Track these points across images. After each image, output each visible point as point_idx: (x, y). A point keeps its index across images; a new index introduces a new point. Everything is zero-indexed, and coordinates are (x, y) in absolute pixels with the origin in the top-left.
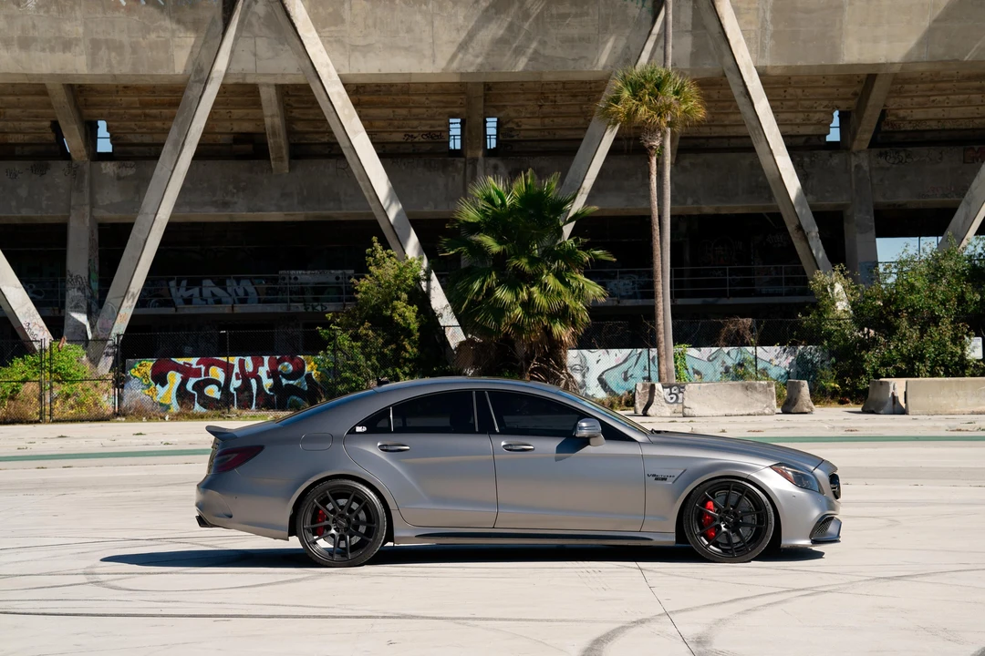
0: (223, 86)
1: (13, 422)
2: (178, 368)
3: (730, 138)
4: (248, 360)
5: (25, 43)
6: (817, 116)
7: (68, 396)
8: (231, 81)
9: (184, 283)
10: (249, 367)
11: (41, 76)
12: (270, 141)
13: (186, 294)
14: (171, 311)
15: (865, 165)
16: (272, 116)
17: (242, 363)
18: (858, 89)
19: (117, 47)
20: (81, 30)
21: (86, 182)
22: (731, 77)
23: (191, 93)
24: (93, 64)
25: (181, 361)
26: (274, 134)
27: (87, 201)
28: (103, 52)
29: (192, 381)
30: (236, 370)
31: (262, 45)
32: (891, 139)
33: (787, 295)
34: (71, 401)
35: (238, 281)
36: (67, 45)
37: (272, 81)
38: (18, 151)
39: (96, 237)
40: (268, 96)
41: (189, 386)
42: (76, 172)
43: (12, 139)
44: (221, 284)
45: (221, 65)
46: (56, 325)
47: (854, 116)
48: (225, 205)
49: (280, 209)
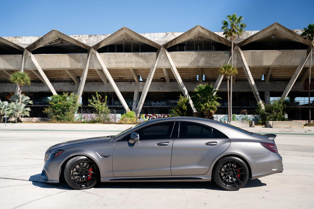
0: (156, 69)
1: (121, 124)
2: (148, 116)
3: (245, 79)
4: (160, 115)
5: (126, 62)
6: (260, 75)
7: (131, 120)
8: (158, 68)
9: (154, 102)
10: (160, 116)
11: (128, 67)
12: (166, 78)
13: (154, 104)
14: (151, 106)
15: (268, 84)
16: (165, 74)
17: (159, 115)
18: (267, 71)
19: (140, 63)
20: (134, 60)
21: (137, 85)
22: (244, 68)
23: (151, 70)
24: (136, 65)
25: (149, 115)
26: (166, 77)
27: (137, 88)
28: (138, 63)
29: (151, 118)
30: (158, 116)
31: (163, 62)
32: (273, 80)
33: (255, 106)
34: (132, 121)
35: (162, 102)
36: (132, 62)
37: (165, 68)
38: (128, 81)
39: (139, 94)
40: (164, 70)
41: (150, 119)
42: (136, 84)
43: (127, 78)
44: (160, 102)
45: (156, 65)
46: (131, 108)
47: (266, 76)
48: (159, 89)
49: (168, 90)
